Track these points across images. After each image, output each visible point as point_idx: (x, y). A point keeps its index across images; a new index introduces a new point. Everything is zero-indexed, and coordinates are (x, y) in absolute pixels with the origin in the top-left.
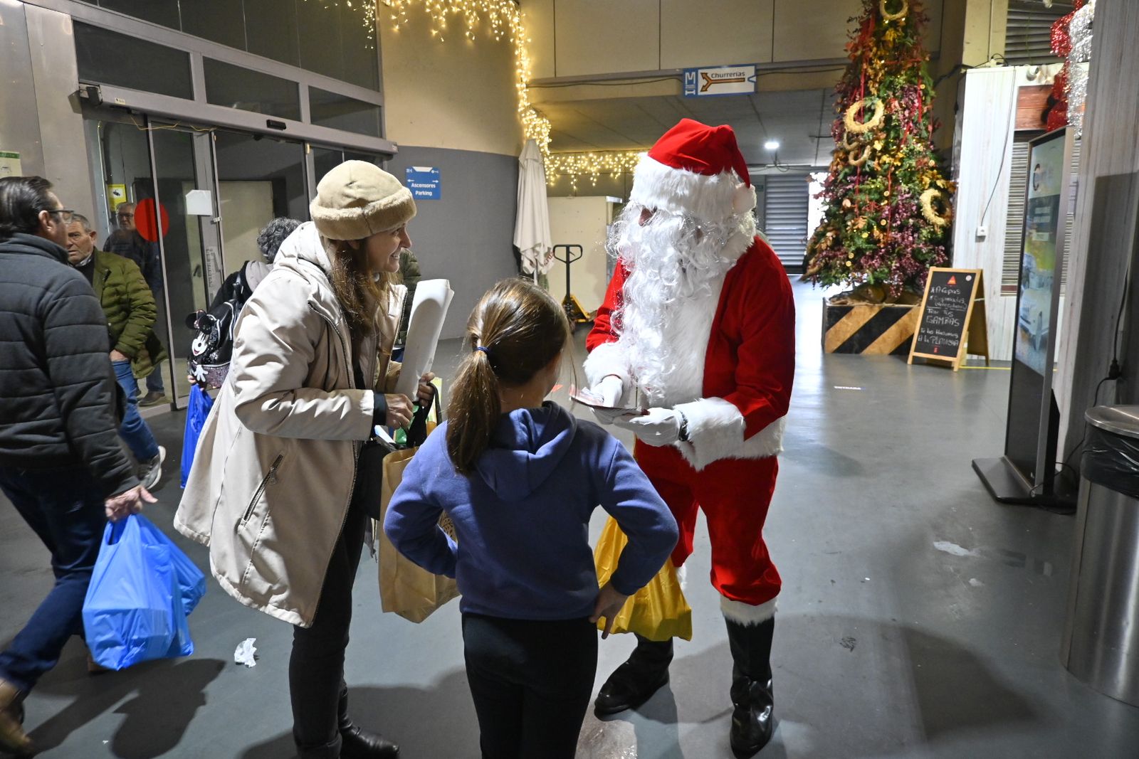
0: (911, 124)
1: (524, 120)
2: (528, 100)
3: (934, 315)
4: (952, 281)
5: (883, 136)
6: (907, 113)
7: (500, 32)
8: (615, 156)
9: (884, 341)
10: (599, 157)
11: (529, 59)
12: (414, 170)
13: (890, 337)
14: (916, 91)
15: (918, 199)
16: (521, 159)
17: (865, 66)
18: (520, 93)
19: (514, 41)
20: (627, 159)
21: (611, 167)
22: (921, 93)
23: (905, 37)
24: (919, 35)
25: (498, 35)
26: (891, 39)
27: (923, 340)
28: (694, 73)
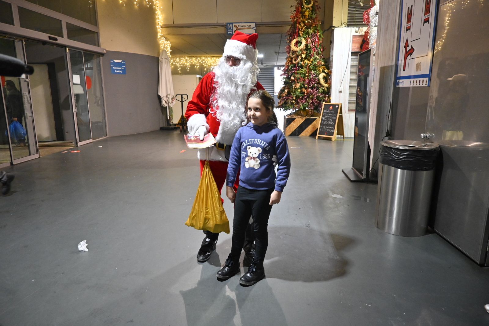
0: (315, 48)
1: (160, 41)
2: (162, 33)
3: (325, 121)
4: (331, 108)
5: (305, 52)
6: (313, 43)
7: (149, 3)
8: (196, 59)
9: (307, 131)
10: (190, 59)
11: (161, 16)
12: (114, 61)
13: (309, 130)
14: (316, 35)
15: (318, 77)
16: (160, 58)
17: (298, 25)
18: (158, 30)
19: (155, 7)
20: (202, 60)
21: (195, 63)
22: (318, 36)
23: (312, 14)
24: (317, 14)
25: (148, 4)
26: (307, 15)
27: (321, 130)
28: (231, 25)
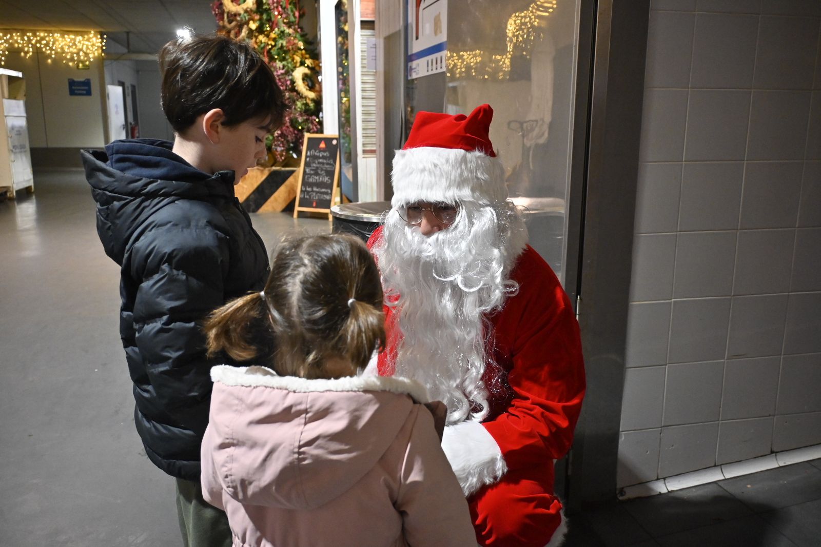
0: (280, 9)
3: (311, 175)
4: (322, 145)
5: (257, 17)
9: (276, 200)
13: (279, 197)
15: (292, 75)
20: (38, 38)
21: (20, 46)
27: (304, 196)
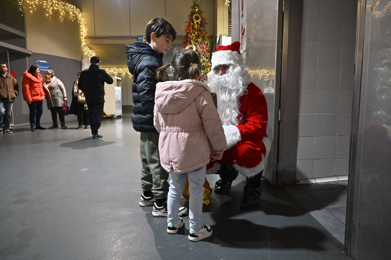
0: (203, 53)
1: (84, 49)
2: (85, 43)
6: (202, 49)
7: (73, 18)
8: (123, 68)
10: (117, 69)
11: (85, 29)
12: (39, 61)
14: (204, 43)
16: (83, 62)
17: (189, 35)
18: (82, 40)
19: (80, 22)
21: (121, 72)
22: (206, 44)
23: (201, 27)
24: (205, 27)
25: (73, 19)
26: (196, 27)
28: (141, 37)
